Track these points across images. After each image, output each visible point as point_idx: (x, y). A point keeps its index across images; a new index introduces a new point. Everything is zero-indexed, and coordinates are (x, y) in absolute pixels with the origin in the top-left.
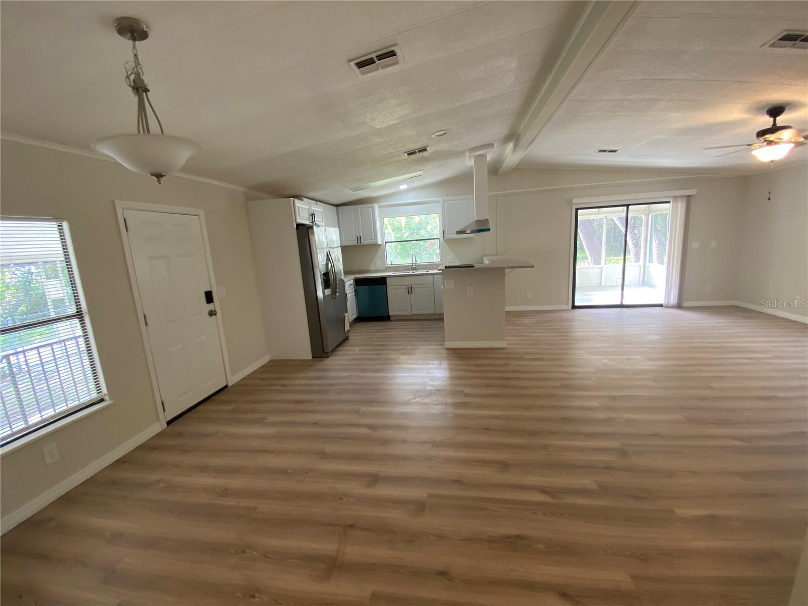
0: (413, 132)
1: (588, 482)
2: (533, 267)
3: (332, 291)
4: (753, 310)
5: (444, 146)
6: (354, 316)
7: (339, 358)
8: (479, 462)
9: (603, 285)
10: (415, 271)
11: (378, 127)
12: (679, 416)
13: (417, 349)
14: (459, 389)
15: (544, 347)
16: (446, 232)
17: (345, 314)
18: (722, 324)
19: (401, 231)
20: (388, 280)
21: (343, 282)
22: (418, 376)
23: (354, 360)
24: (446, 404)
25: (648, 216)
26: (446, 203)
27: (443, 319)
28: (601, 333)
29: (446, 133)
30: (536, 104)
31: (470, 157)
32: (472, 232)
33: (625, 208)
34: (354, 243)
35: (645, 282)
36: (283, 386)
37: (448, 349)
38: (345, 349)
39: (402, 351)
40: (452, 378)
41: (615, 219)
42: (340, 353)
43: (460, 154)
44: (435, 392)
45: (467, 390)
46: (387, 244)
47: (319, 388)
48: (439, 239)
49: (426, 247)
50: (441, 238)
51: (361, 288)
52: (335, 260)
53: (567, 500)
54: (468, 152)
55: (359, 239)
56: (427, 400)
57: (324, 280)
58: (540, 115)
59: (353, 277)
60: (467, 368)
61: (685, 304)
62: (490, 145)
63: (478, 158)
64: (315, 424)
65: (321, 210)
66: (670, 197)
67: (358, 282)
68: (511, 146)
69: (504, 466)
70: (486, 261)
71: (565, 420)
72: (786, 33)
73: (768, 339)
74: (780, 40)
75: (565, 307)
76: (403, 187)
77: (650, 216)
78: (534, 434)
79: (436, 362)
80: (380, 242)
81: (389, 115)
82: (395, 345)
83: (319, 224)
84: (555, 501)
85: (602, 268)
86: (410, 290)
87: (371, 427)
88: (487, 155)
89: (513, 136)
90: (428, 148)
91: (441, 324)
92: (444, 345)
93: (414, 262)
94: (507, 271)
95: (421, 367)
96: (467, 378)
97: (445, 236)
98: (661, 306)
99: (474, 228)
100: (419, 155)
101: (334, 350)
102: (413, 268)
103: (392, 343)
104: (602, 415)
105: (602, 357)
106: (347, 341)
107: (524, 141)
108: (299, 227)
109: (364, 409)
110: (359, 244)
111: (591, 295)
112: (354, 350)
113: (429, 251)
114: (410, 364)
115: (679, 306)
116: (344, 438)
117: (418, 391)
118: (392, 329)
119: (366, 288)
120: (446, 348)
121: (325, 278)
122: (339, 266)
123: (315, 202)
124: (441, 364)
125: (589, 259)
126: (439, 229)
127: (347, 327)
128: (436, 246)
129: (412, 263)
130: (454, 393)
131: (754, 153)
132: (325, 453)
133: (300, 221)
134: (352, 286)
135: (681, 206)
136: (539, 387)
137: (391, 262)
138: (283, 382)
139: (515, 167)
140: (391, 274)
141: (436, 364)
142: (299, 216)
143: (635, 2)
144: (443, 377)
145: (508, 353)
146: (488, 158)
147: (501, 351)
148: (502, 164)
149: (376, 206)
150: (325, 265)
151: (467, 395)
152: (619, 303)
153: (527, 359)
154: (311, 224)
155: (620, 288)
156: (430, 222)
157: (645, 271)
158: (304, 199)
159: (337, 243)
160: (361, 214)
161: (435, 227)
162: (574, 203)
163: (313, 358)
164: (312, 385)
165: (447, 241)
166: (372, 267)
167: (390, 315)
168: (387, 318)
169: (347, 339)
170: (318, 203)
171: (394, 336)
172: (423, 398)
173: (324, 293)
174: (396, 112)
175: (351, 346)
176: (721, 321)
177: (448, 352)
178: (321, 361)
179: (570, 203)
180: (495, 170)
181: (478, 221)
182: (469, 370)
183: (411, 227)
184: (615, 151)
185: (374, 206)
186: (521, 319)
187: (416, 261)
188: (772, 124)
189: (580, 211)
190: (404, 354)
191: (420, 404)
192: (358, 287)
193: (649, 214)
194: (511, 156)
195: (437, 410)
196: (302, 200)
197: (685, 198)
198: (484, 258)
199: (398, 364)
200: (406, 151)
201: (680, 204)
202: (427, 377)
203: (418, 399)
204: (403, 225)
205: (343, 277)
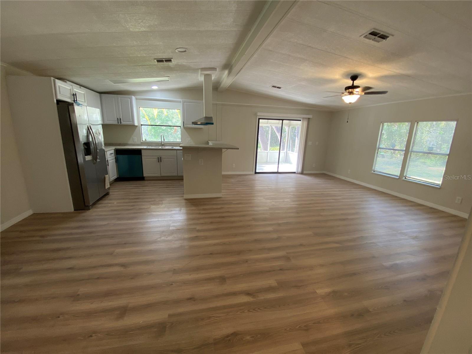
0: (161, 43)
1: (271, 282)
2: (238, 149)
3: (93, 157)
4: (331, 176)
5: (183, 61)
6: (114, 177)
7: (99, 210)
8: (206, 280)
9: (268, 161)
10: (163, 147)
11: (131, 30)
12: (309, 233)
13: (163, 200)
14: (193, 227)
15: (242, 196)
16: (185, 123)
17: (106, 176)
18: (320, 182)
19: (155, 120)
20: (143, 152)
21: (103, 152)
22: (164, 220)
23: (112, 210)
24: (184, 239)
25: (289, 127)
26: (185, 103)
27: (183, 179)
28: (270, 187)
29: (185, 51)
30: (244, 45)
31: (201, 74)
32: (202, 124)
33: (281, 121)
34: (116, 123)
35: (287, 161)
36: (42, 236)
37: (186, 199)
38: (105, 202)
39: (152, 203)
40: (188, 220)
41: (274, 127)
42: (100, 205)
43: (194, 70)
44: (176, 231)
45: (198, 227)
46: (142, 126)
47: (78, 236)
48: (180, 126)
49: (172, 133)
50: (182, 127)
51: (121, 157)
52: (96, 133)
53: (262, 297)
54: (200, 70)
55: (119, 120)
56: (170, 238)
57: (85, 148)
58: (245, 54)
59: (114, 148)
60: (198, 212)
61: (305, 172)
62: (214, 69)
63: (206, 76)
64: (71, 269)
65: (83, 93)
66: (301, 118)
67: (118, 152)
68: (226, 72)
69: (222, 280)
70: (211, 144)
71: (256, 241)
72: (373, 30)
73: (339, 190)
74: (370, 34)
75: (252, 173)
76: (155, 87)
77: (290, 127)
78: (239, 253)
79: (178, 209)
80: (136, 124)
81: (140, 21)
82: (147, 198)
83: (80, 103)
84: (255, 299)
85: (268, 152)
86: (160, 160)
87: (123, 265)
88: (212, 76)
89: (228, 66)
90: (172, 60)
91: (181, 183)
92: (183, 196)
93: (163, 140)
94: (223, 150)
95: (166, 213)
96: (198, 219)
97: (185, 125)
98: (295, 173)
99: (203, 121)
100: (165, 63)
101: (94, 204)
102: (162, 144)
103: (145, 197)
104: (275, 236)
105: (271, 201)
106: (108, 196)
107: (235, 69)
108: (60, 103)
109: (118, 250)
110: (119, 123)
111: (263, 167)
112: (113, 203)
113: (174, 135)
114: (158, 211)
115: (302, 173)
116: (98, 278)
117: (163, 232)
118: (146, 186)
119: (125, 157)
120: (184, 199)
121: (86, 147)
122: (100, 138)
123: (79, 86)
124: (180, 210)
125: (262, 148)
126: (180, 122)
127: (107, 185)
128: (178, 133)
129: (162, 141)
130: (190, 230)
131: (343, 98)
132: (78, 295)
133: (60, 97)
134: (113, 155)
135: (305, 123)
136: (241, 221)
137: (146, 139)
138: (43, 233)
139: (228, 87)
140: (145, 147)
141: (177, 210)
142: (60, 93)
143: (296, 1)
144: (182, 219)
145: (223, 201)
146: (213, 78)
147: (219, 199)
148: (220, 85)
149: (133, 98)
150: (86, 137)
151: (198, 231)
152: (276, 171)
153: (234, 204)
154: (73, 102)
155: (277, 163)
156: (175, 117)
157: (287, 154)
158: (68, 82)
159: (100, 122)
160: (121, 102)
161: (177, 121)
162: (258, 115)
163: (74, 210)
164: (71, 234)
165: (186, 129)
166: (130, 142)
167: (144, 176)
168: (142, 178)
169: (107, 194)
170: (82, 87)
171: (146, 191)
172: (167, 236)
173: (84, 159)
174: (146, 20)
175: (111, 200)
176: (320, 181)
177: (186, 201)
178: (82, 213)
179: (256, 115)
180: (216, 87)
181: (206, 117)
182: (200, 213)
183: (162, 119)
184: (280, 88)
185: (131, 97)
186: (229, 180)
187: (164, 140)
188: (352, 84)
189: (260, 120)
190: (154, 204)
191: (164, 241)
192: (118, 156)
193: (290, 126)
194: (227, 80)
195: (177, 244)
196: (66, 82)
197: (307, 119)
198: (209, 142)
199: (149, 212)
200: (156, 58)
201: (305, 122)
202: (170, 220)
203: (163, 238)
204: (156, 117)
205: (103, 148)
